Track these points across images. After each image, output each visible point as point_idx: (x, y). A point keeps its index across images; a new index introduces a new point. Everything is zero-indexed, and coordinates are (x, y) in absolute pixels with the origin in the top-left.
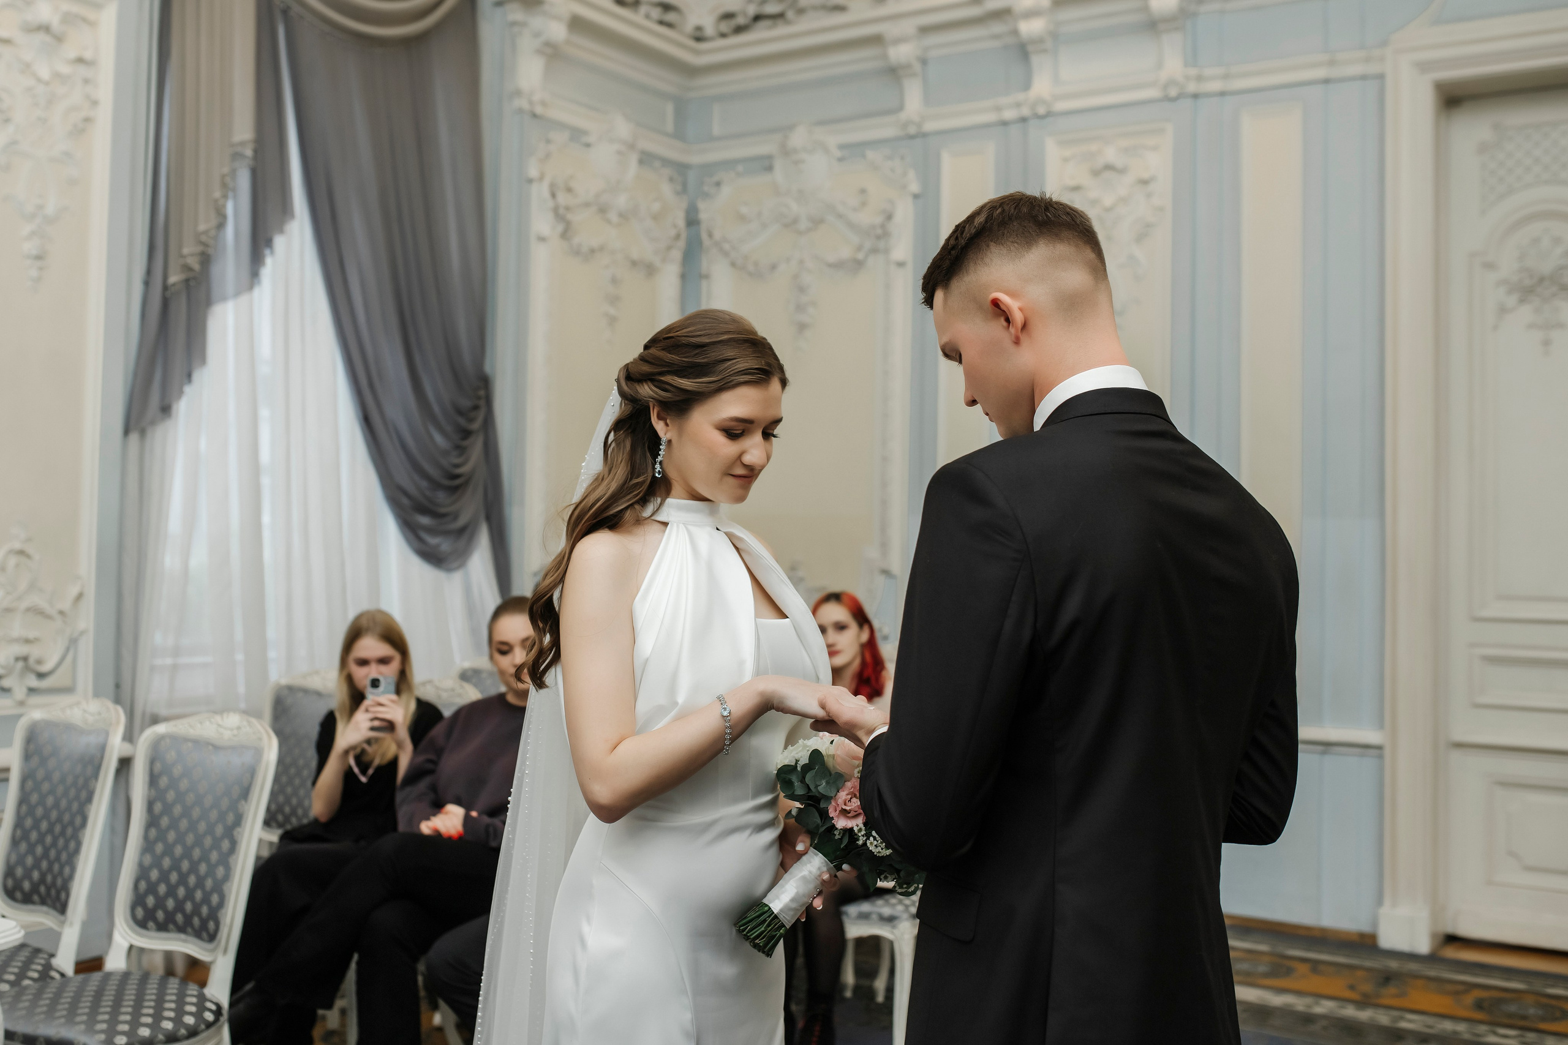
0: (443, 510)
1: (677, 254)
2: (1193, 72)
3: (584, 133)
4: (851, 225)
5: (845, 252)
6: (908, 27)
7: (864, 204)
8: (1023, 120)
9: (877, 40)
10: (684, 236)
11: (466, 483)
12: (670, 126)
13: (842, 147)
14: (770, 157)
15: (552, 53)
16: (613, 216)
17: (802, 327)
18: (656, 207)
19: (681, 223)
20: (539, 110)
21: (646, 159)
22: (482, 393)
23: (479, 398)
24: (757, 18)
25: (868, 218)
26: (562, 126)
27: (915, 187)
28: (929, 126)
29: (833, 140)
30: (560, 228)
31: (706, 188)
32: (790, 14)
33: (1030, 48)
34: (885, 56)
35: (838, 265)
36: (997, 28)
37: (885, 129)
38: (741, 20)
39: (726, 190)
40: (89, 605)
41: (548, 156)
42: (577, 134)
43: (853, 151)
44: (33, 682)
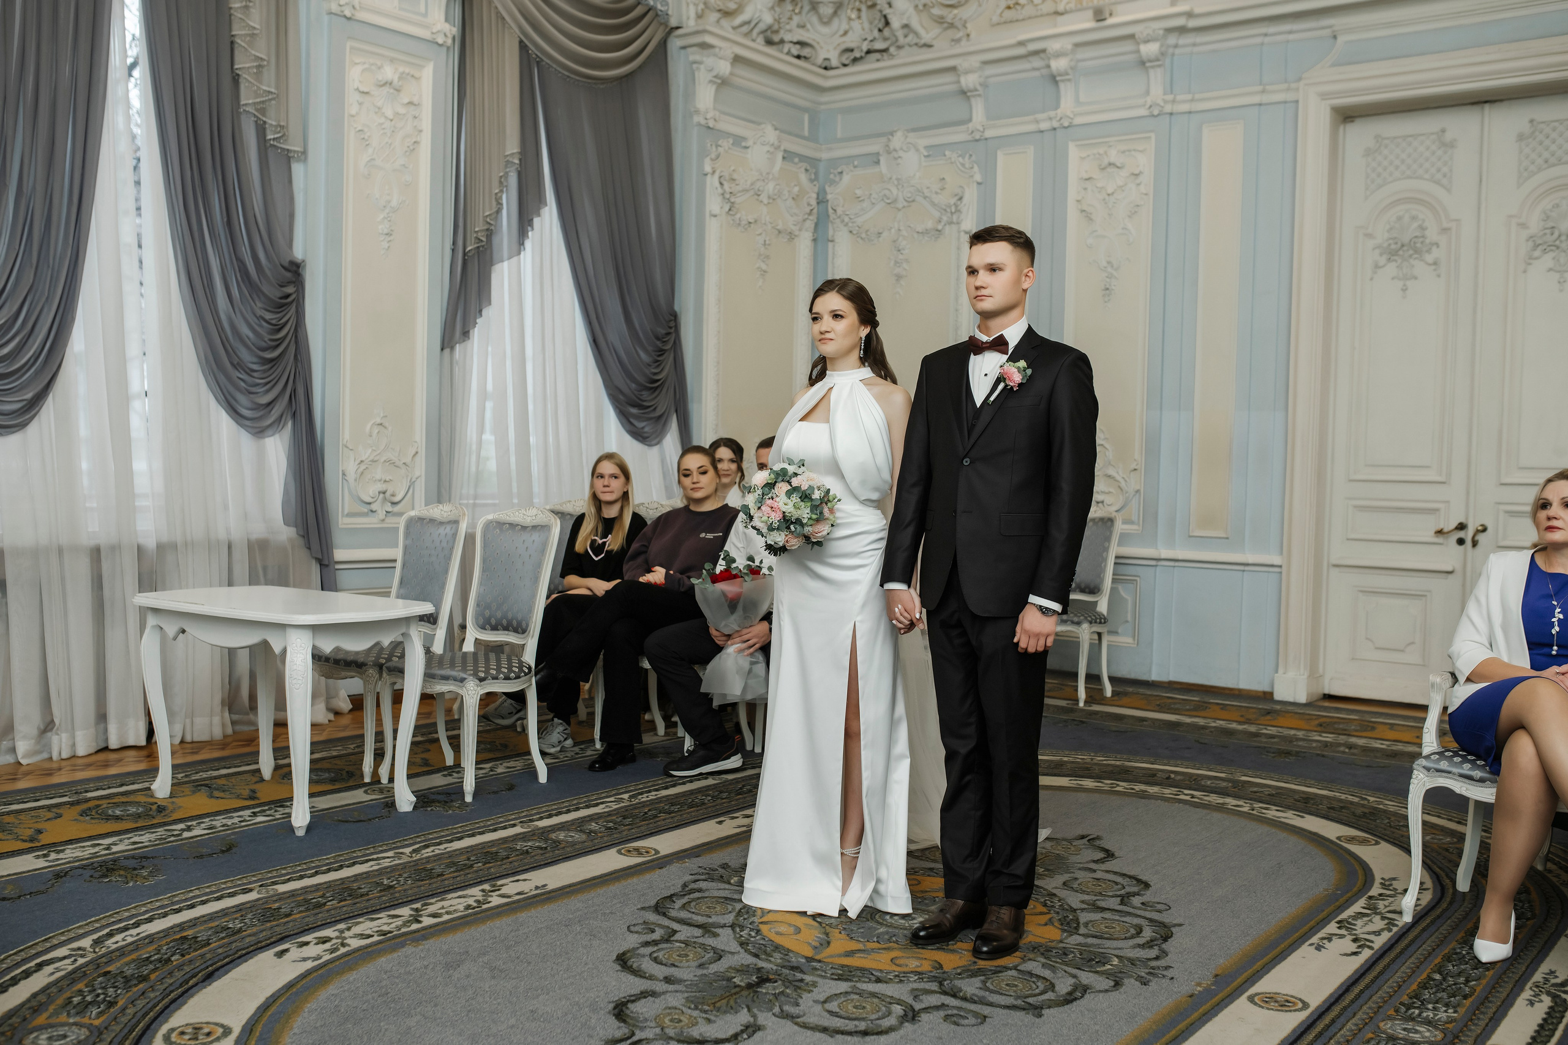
0: (645, 404)
1: (810, 224)
2: (1170, 97)
3: (744, 139)
4: (933, 204)
5: (930, 224)
6: (974, 61)
7: (943, 189)
8: (1055, 129)
9: (953, 69)
10: (815, 211)
12: (806, 133)
13: (926, 147)
14: (878, 154)
15: (722, 83)
16: (764, 198)
18: (796, 189)
19: (814, 202)
21: (788, 156)
22: (672, 324)
23: (671, 328)
24: (869, 52)
25: (944, 199)
26: (728, 135)
27: (978, 177)
28: (989, 134)
29: (922, 142)
30: (727, 208)
31: (832, 176)
32: (892, 50)
33: (1058, 78)
34: (959, 82)
35: (926, 232)
36: (1036, 62)
37: (958, 135)
38: (857, 54)
39: (846, 178)
40: (421, 460)
41: (718, 157)
42: (739, 141)
43: (934, 151)
44: (389, 508)
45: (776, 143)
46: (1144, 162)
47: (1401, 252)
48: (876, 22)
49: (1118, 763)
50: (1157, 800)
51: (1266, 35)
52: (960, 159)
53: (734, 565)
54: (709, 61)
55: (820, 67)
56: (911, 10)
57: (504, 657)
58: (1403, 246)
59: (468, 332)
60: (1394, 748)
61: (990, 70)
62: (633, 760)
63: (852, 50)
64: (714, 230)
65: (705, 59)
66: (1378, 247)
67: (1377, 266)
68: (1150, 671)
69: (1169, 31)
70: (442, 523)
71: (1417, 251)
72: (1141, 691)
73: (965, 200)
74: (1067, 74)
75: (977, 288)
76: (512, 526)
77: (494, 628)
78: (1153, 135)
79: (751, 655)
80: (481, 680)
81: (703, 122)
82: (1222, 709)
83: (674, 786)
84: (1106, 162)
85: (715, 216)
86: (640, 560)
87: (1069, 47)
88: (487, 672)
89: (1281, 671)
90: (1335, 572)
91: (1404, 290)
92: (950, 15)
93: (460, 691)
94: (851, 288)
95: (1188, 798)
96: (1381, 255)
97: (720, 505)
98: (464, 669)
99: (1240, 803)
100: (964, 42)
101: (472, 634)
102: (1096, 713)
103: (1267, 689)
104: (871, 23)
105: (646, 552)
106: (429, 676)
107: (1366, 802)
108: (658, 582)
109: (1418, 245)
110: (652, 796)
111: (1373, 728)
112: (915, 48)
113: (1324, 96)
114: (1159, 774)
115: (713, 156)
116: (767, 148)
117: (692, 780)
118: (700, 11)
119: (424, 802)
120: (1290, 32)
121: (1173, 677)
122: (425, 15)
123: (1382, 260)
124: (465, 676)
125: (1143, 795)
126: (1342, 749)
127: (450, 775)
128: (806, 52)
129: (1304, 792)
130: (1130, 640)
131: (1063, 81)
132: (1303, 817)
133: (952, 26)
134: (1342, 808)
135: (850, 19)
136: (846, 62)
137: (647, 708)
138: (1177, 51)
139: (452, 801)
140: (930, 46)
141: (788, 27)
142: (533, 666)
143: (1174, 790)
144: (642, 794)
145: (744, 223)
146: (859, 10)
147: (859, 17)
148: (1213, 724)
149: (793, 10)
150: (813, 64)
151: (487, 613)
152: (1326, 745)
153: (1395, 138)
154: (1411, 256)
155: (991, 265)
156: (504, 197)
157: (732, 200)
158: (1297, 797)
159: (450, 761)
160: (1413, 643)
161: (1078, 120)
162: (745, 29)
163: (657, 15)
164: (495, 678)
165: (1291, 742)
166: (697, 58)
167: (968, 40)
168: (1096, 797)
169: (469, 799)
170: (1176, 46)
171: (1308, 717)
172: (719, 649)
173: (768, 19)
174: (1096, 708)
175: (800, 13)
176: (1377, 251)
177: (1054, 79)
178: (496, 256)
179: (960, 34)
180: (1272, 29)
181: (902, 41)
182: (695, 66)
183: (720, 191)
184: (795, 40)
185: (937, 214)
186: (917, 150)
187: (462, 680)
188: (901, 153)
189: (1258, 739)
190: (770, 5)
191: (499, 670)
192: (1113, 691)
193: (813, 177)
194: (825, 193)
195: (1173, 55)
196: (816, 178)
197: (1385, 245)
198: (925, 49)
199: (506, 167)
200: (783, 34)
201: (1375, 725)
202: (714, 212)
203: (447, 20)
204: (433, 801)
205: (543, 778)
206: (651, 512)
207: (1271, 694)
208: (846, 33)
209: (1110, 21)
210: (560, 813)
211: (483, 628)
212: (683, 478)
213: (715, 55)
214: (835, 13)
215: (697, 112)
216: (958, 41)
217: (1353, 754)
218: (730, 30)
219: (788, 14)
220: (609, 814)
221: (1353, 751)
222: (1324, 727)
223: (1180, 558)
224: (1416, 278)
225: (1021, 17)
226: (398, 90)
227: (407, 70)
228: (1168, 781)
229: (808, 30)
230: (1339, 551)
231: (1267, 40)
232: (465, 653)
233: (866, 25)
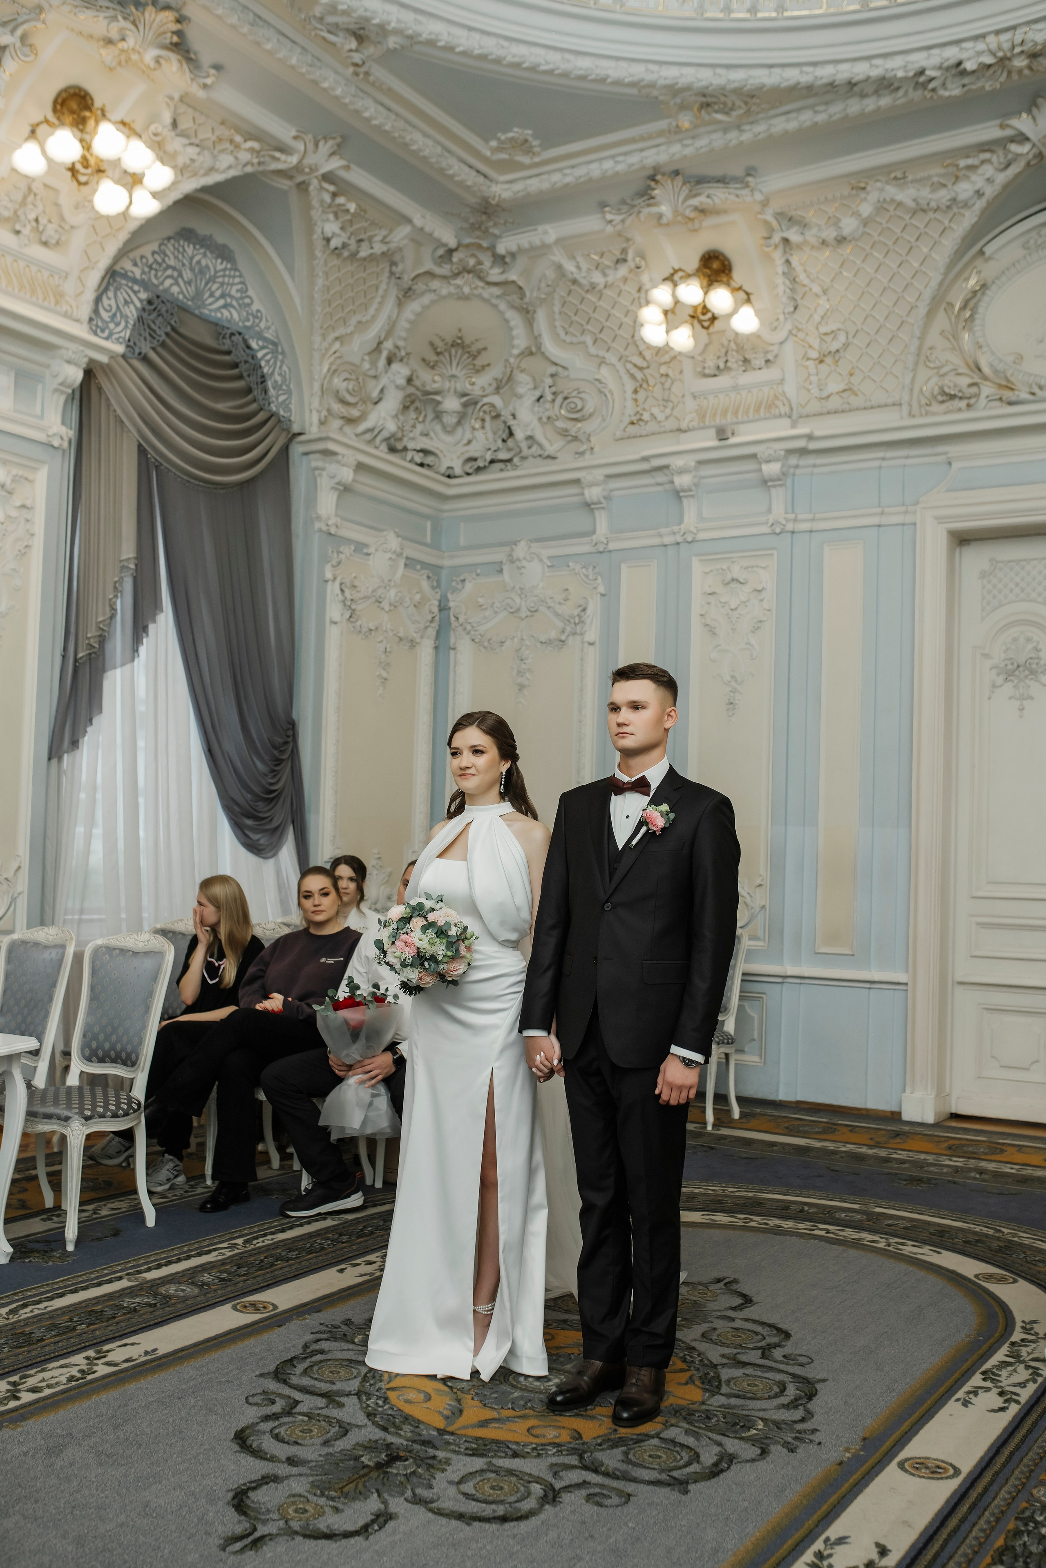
0: (260, 815)
1: (432, 632)
2: (792, 516)
3: (366, 546)
4: (557, 614)
5: (553, 635)
6: (599, 474)
7: (566, 600)
8: (678, 543)
9: (577, 481)
10: (437, 618)
11: (278, 797)
12: (429, 540)
13: (549, 558)
15: (345, 490)
16: (385, 605)
17: (521, 687)
18: (418, 597)
19: (436, 610)
20: (333, 530)
21: (410, 563)
22: (290, 733)
24: (492, 462)
25: (569, 609)
26: (349, 541)
27: (601, 589)
28: (612, 546)
29: (546, 553)
30: (347, 615)
31: (454, 584)
32: (516, 460)
34: (582, 494)
36: (660, 478)
37: (582, 547)
38: (481, 464)
39: (468, 586)
41: (339, 563)
42: (360, 548)
45: (398, 550)
46: (766, 578)
47: (1017, 673)
48: (500, 432)
49: (750, 1194)
50: (791, 1236)
51: (883, 459)
52: (584, 570)
53: (358, 992)
54: (332, 467)
55: (443, 475)
56: (536, 422)
57: (111, 1092)
58: (1018, 666)
59: (78, 741)
60: (1024, 1172)
61: (614, 484)
62: (247, 1198)
63: (475, 460)
64: (334, 637)
65: (327, 465)
66: (995, 667)
67: (994, 686)
68: (777, 1091)
69: (790, 452)
70: (46, 947)
71: (1032, 672)
72: (769, 1111)
73: (589, 611)
74: (691, 490)
75: (619, 725)
76: (123, 951)
77: (101, 1060)
78: (775, 552)
79: (373, 1086)
80: (87, 1119)
81: (324, 528)
82: (851, 1131)
83: (291, 1228)
84: (729, 577)
85: (336, 623)
86: (256, 985)
87: (693, 464)
88: (93, 1109)
89: (908, 1090)
90: (959, 991)
91: (1022, 709)
92: (574, 428)
93: (64, 1131)
94: (490, 721)
95: (823, 1233)
96: (998, 674)
97: (341, 928)
98: (69, 1107)
99: (876, 1238)
100: (587, 455)
101: (77, 1066)
102: (725, 1137)
103: (895, 1109)
104: (495, 433)
105: (263, 977)
106: (31, 1115)
107: (1000, 1235)
108: (276, 1009)
109: (1034, 666)
110: (268, 1240)
111: (1002, 1151)
112: (539, 459)
113: (940, 520)
114: (794, 1207)
115: (334, 563)
116: (388, 555)
117: (310, 1220)
118: (323, 418)
119: (22, 1252)
120: (907, 457)
121: (800, 1098)
122: (42, 417)
123: (1000, 680)
124: (70, 1114)
125: (778, 1231)
126: (973, 1174)
127: (50, 1219)
128: (429, 460)
129: (939, 1225)
130: (756, 1059)
131: (686, 497)
132: (939, 1253)
133: (576, 439)
134: (977, 1241)
135: (474, 429)
136: (470, 471)
137: (262, 1139)
138: (798, 471)
139: (52, 1250)
140: (554, 458)
141: (411, 435)
142: (143, 1101)
143: (808, 1224)
144: (257, 1238)
145: (365, 630)
146: (483, 420)
147: (483, 427)
148: (843, 1149)
149: (417, 419)
150: (437, 472)
151: (94, 1045)
152: (957, 1170)
153: (1010, 561)
154: (1026, 677)
155: (634, 702)
156: (119, 602)
157: (353, 607)
158: (932, 1230)
159: (49, 1203)
160: (1037, 1061)
161: (701, 536)
162: (368, 436)
163: (279, 421)
164: (102, 1116)
165: (922, 1167)
166: (320, 464)
167: (592, 453)
168: (730, 1233)
169: (70, 1247)
170: (797, 467)
171: (936, 1139)
172: (340, 1080)
173: (392, 427)
174: (724, 1131)
175: (424, 421)
176: (994, 671)
177: (678, 495)
178: (108, 663)
179: (585, 447)
180: (890, 454)
181: (526, 452)
182: (317, 472)
183: (341, 597)
184: (418, 448)
185: (561, 625)
186: (541, 560)
187: (67, 1119)
188: (524, 563)
189: (889, 1164)
190: (394, 413)
191: (106, 1107)
192: (741, 1113)
193: (435, 584)
194: (448, 600)
195: (794, 475)
196: (438, 586)
197: (1002, 665)
198: (549, 461)
199: (121, 571)
200: (406, 442)
201: (1004, 1148)
202: (334, 619)
203: (63, 423)
204: (32, 1251)
205: (151, 1220)
206: (268, 933)
207: (899, 1114)
208: (469, 442)
209: (733, 440)
210: (169, 1263)
211: (89, 1059)
212: (303, 901)
213: (338, 462)
214: (459, 423)
215: (319, 518)
216: (582, 454)
217: (985, 1181)
218: (354, 437)
219: (411, 422)
220: (223, 1263)
221: (985, 1176)
222: (954, 1150)
223: (806, 975)
224: (1031, 698)
225: (644, 433)
226: (10, 493)
227: (20, 473)
228: (801, 1215)
229: (432, 439)
230: (964, 969)
231: (885, 463)
232: (70, 1088)
233: (490, 435)
